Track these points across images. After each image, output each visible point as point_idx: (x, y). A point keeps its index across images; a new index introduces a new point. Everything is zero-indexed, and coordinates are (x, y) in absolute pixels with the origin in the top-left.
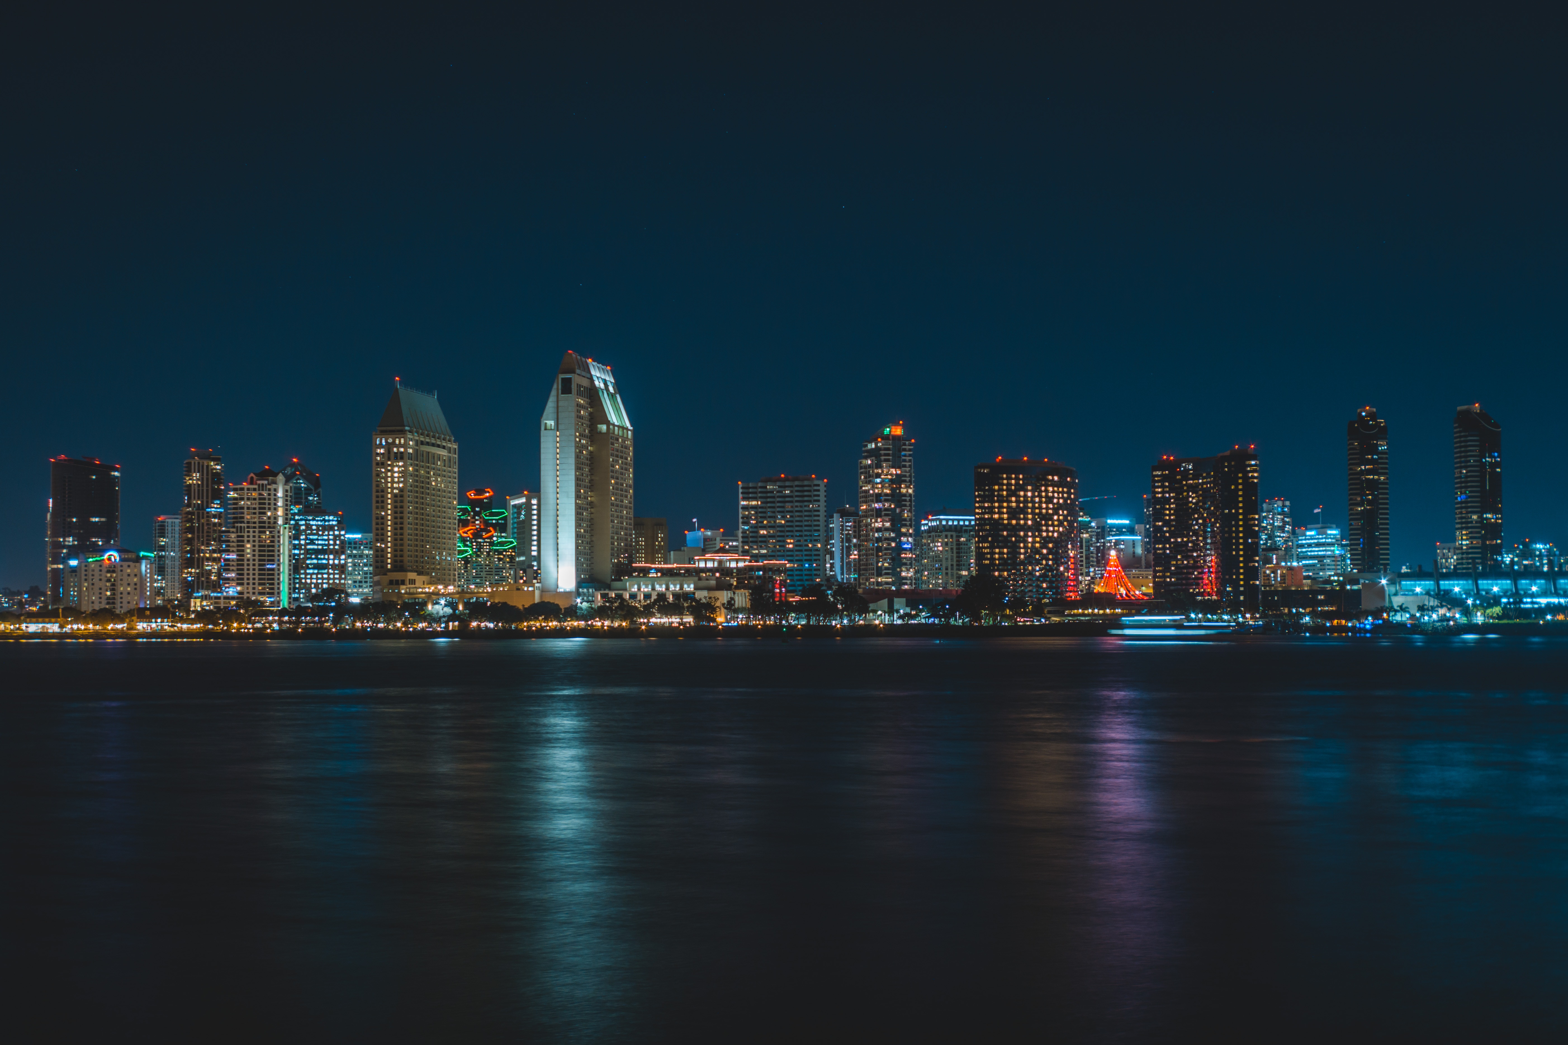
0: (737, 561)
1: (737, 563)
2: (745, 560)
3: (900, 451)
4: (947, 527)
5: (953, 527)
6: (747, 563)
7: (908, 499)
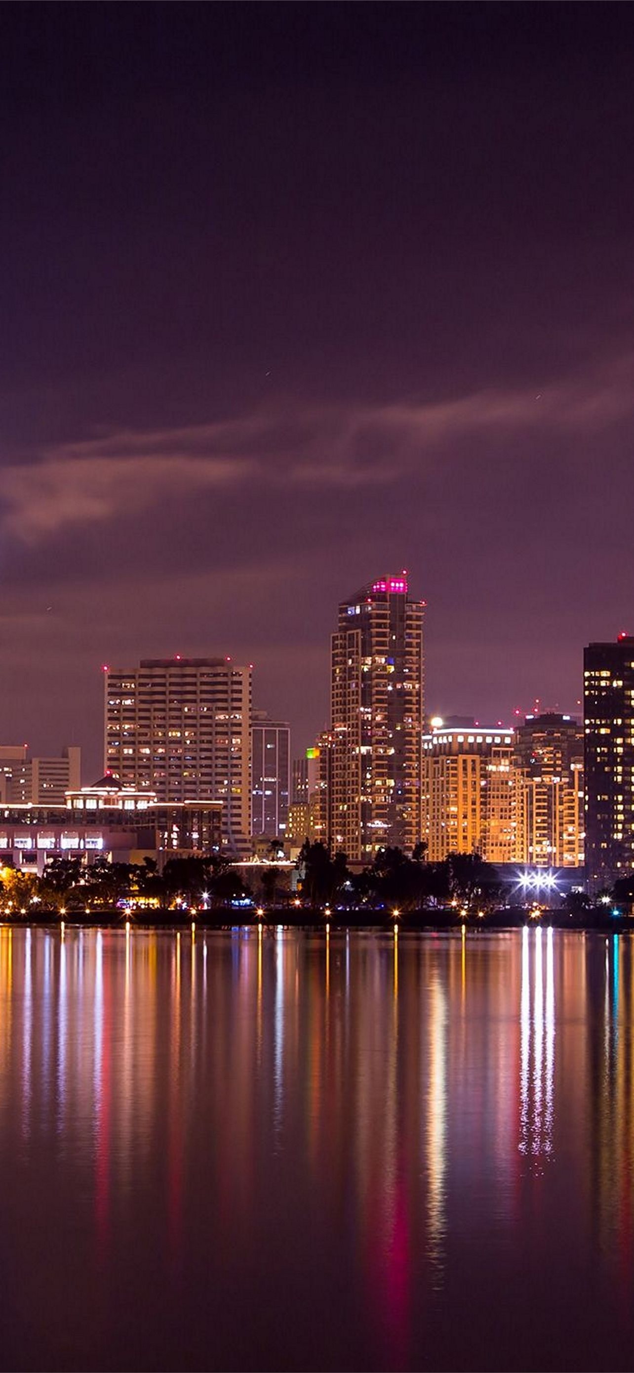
0: (136, 799)
1: (136, 803)
2: (148, 799)
3: (402, 620)
4: (466, 747)
5: (475, 745)
6: (151, 804)
7: (414, 699)
